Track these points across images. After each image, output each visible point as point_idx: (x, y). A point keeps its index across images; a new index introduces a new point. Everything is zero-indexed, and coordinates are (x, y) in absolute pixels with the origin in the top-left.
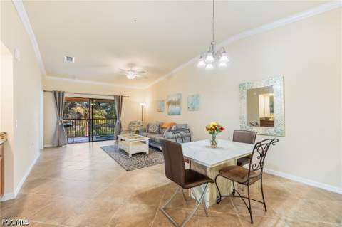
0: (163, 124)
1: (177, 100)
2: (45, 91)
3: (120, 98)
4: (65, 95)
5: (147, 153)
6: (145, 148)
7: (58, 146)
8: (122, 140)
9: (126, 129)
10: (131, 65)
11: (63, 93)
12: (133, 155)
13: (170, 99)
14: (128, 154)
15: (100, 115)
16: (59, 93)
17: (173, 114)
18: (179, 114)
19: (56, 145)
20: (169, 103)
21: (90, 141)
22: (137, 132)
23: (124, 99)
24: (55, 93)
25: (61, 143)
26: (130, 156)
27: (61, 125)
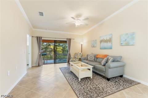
0: (97, 55)
1: (108, 38)
2: (32, 37)
3: (70, 40)
4: (42, 39)
5: (91, 78)
6: (90, 74)
7: (39, 66)
8: (72, 65)
9: (73, 57)
10: (78, 16)
11: (41, 38)
12: (81, 79)
13: (102, 39)
14: (78, 78)
15: (59, 49)
16: (39, 38)
17: (105, 49)
18: (111, 48)
19: (38, 65)
20: (101, 41)
21: (54, 63)
22: (80, 60)
23: (72, 40)
24: (37, 37)
25: (40, 64)
26: (80, 80)
27: (40, 54)
